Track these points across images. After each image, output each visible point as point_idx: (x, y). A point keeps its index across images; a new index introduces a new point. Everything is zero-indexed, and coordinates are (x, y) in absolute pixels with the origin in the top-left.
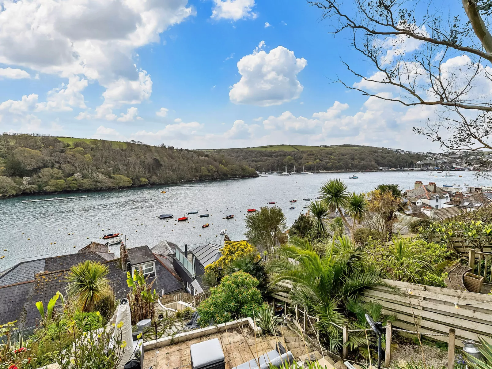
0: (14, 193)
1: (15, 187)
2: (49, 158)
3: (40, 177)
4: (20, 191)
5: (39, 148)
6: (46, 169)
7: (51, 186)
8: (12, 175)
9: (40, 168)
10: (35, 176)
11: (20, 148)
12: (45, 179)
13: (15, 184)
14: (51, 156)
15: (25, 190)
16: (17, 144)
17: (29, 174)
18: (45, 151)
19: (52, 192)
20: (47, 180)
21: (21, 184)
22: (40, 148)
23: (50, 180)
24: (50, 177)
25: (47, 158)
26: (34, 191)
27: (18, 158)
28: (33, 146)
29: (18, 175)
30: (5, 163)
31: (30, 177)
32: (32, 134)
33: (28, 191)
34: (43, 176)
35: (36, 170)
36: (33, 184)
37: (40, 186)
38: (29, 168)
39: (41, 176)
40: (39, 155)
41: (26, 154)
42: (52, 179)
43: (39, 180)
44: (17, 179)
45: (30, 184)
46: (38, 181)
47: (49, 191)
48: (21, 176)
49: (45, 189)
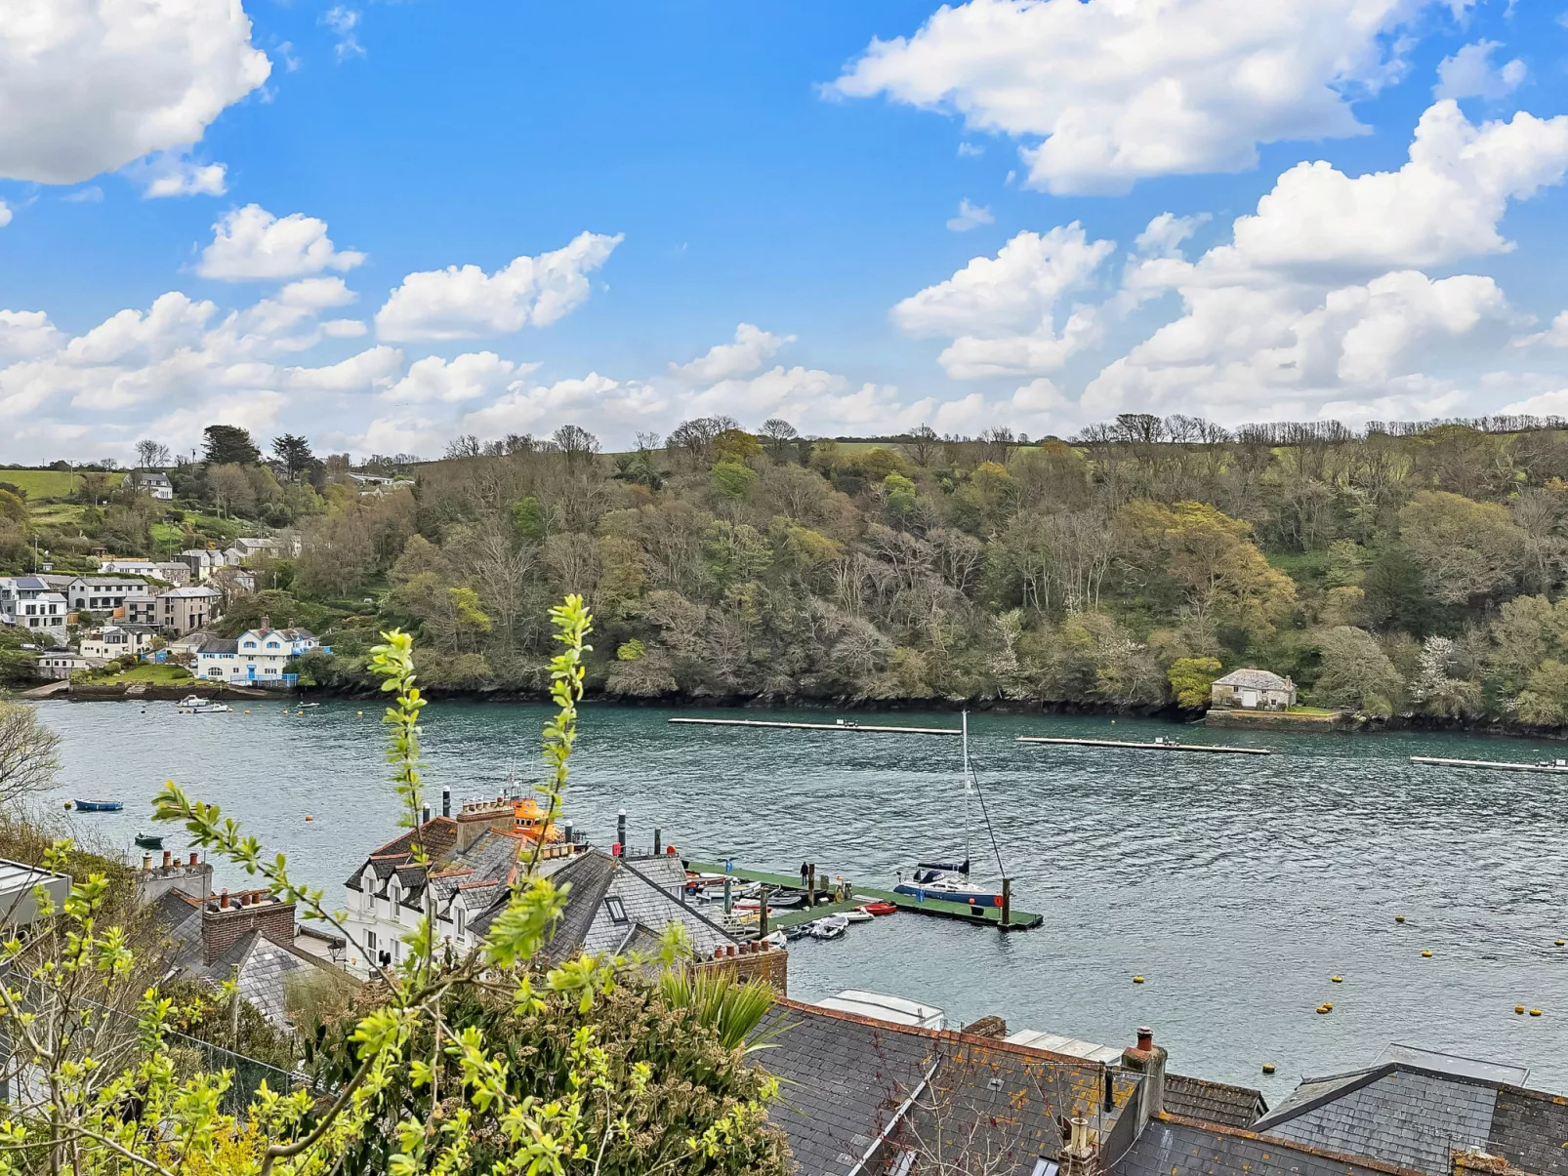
0: (1385, 710)
1: (1392, 682)
2: (1547, 542)
3: (1494, 643)
4: (1409, 705)
5: (1503, 490)
6: (1524, 602)
7: (1541, 693)
8: (1385, 627)
9: (1499, 595)
10: (1473, 635)
11: (1427, 493)
12: (1512, 654)
13: (1391, 672)
14: (1554, 531)
15: (1426, 703)
16: (1418, 478)
17: (1451, 621)
18: (1529, 505)
19: (1545, 729)
20: (1526, 660)
21: (1413, 669)
22: (1509, 488)
23: (1537, 664)
24: (1542, 647)
25: (1536, 544)
26: (1462, 713)
27: (1417, 543)
28: (1479, 480)
29: (1407, 626)
30: (1365, 566)
31: (1453, 638)
32: (1479, 416)
33: (1438, 708)
34: (1509, 635)
35: (1481, 606)
36: (1463, 678)
37: (1490, 689)
38: (1454, 593)
39: (1500, 636)
40: (1500, 525)
41: (1446, 526)
42: (1548, 654)
43: (1493, 657)
44: (1404, 643)
45: (1449, 674)
46: (1485, 664)
47: (1529, 718)
48: (1420, 634)
49: (1511, 705)
